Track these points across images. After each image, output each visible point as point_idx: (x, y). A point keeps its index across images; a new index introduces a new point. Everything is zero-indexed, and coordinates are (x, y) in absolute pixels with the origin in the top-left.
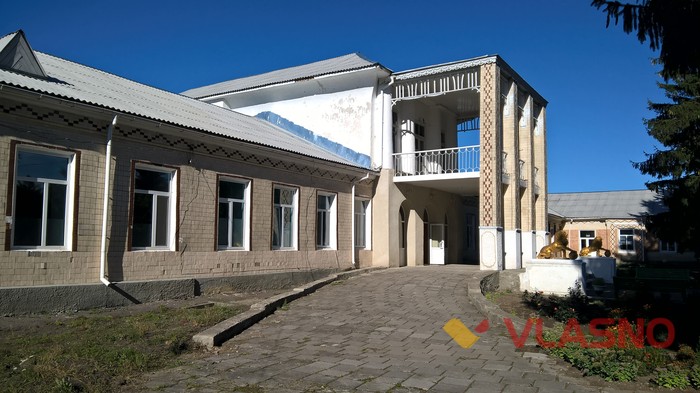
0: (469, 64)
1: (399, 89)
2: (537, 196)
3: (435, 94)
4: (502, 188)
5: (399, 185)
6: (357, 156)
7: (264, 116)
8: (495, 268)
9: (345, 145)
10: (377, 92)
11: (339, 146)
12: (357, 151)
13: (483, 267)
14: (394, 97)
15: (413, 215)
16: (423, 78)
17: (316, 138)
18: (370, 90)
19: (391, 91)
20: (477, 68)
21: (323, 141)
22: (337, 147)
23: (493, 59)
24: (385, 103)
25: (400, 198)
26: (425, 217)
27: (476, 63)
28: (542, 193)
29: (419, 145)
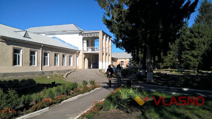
0: (97, 32)
1: (84, 35)
2: (109, 55)
3: (91, 36)
4: (103, 54)
5: (84, 53)
6: (76, 47)
7: (54, 37)
8: (101, 69)
9: (73, 45)
10: (79, 35)
11: (72, 45)
12: (76, 46)
13: (99, 69)
14: (83, 36)
15: (86, 59)
16: (89, 33)
17: (66, 43)
18: (78, 35)
19: (83, 35)
20: (99, 32)
21: (68, 44)
22: (71, 45)
23: (102, 31)
24: (81, 37)
25: (84, 56)
26: (88, 60)
27: (98, 31)
28: (110, 55)
29: (88, 46)
